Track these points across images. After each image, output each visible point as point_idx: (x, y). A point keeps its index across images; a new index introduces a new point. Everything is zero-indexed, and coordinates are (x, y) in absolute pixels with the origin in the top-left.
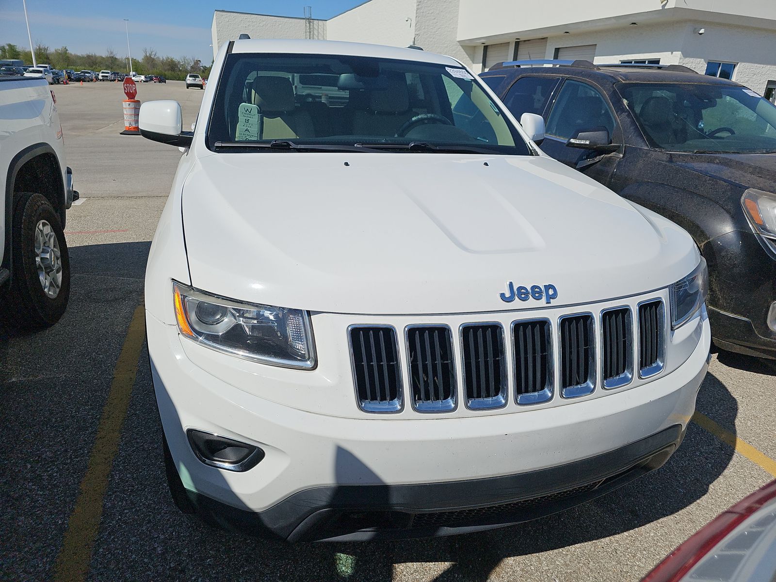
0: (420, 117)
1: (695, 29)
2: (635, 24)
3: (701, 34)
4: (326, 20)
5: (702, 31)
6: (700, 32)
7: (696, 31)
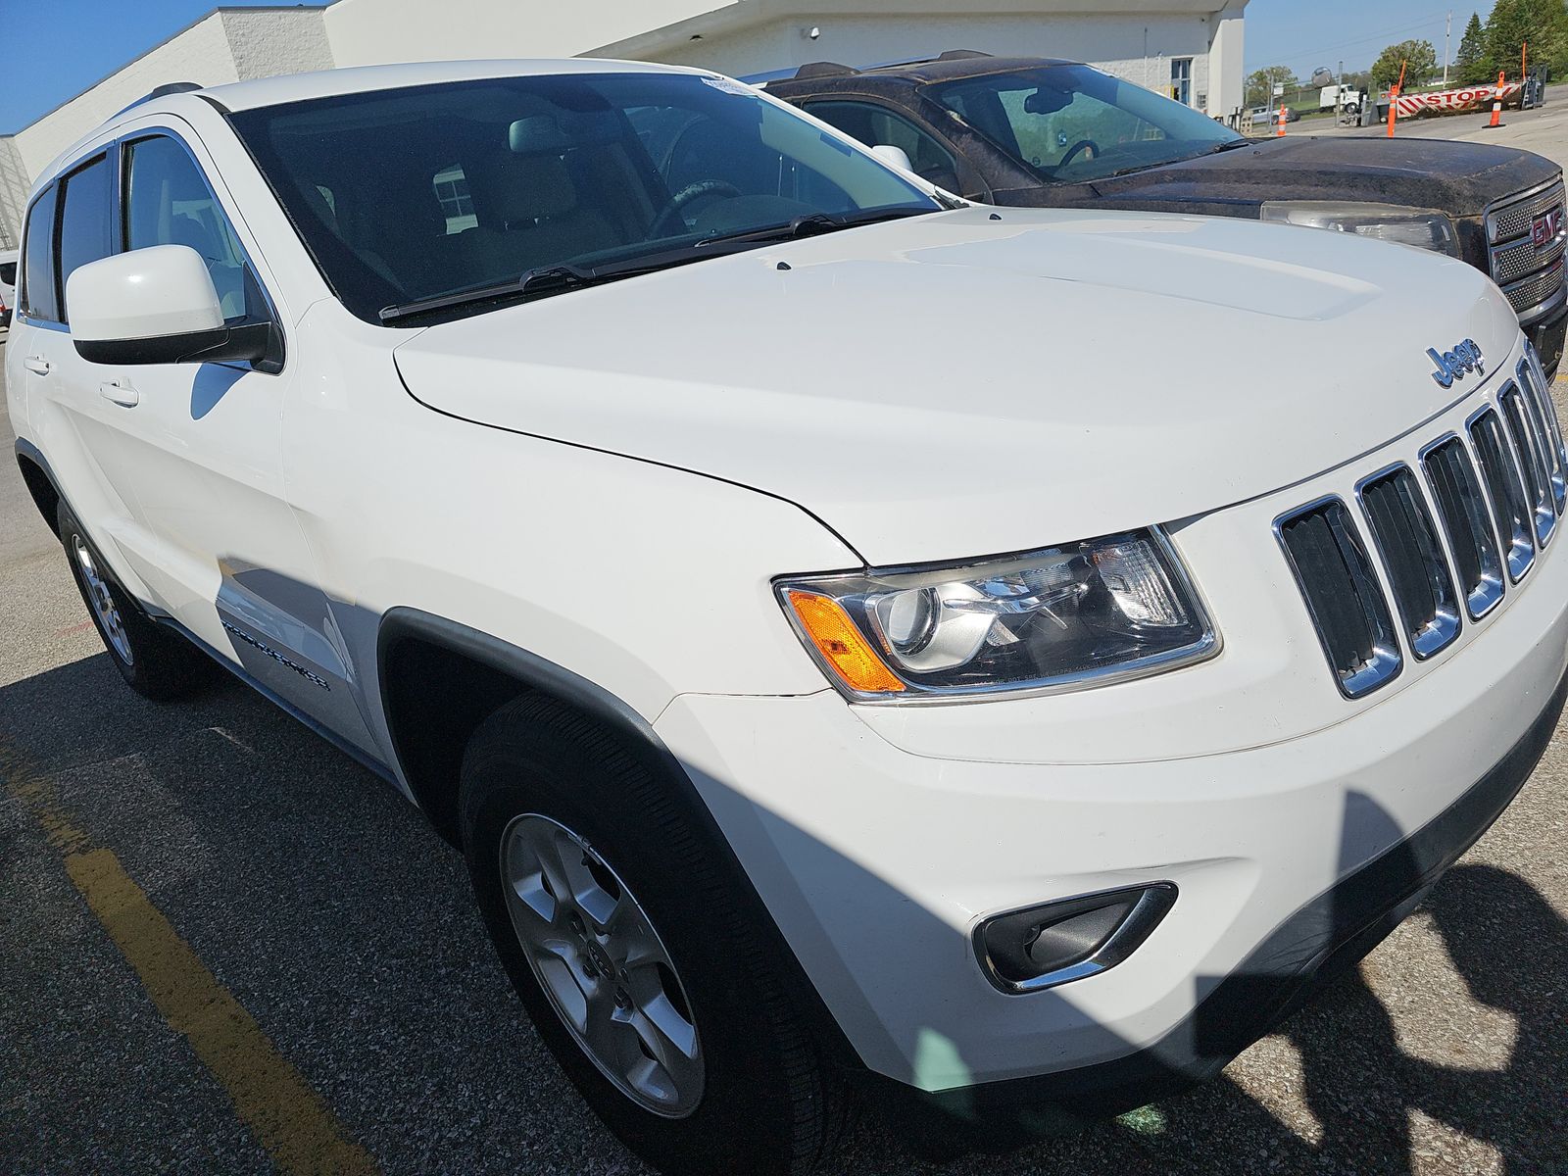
0: (689, 191)
1: (803, 30)
2: (698, 37)
3: (815, 38)
4: (13, 136)
5: (815, 32)
6: (813, 35)
7: (804, 34)
